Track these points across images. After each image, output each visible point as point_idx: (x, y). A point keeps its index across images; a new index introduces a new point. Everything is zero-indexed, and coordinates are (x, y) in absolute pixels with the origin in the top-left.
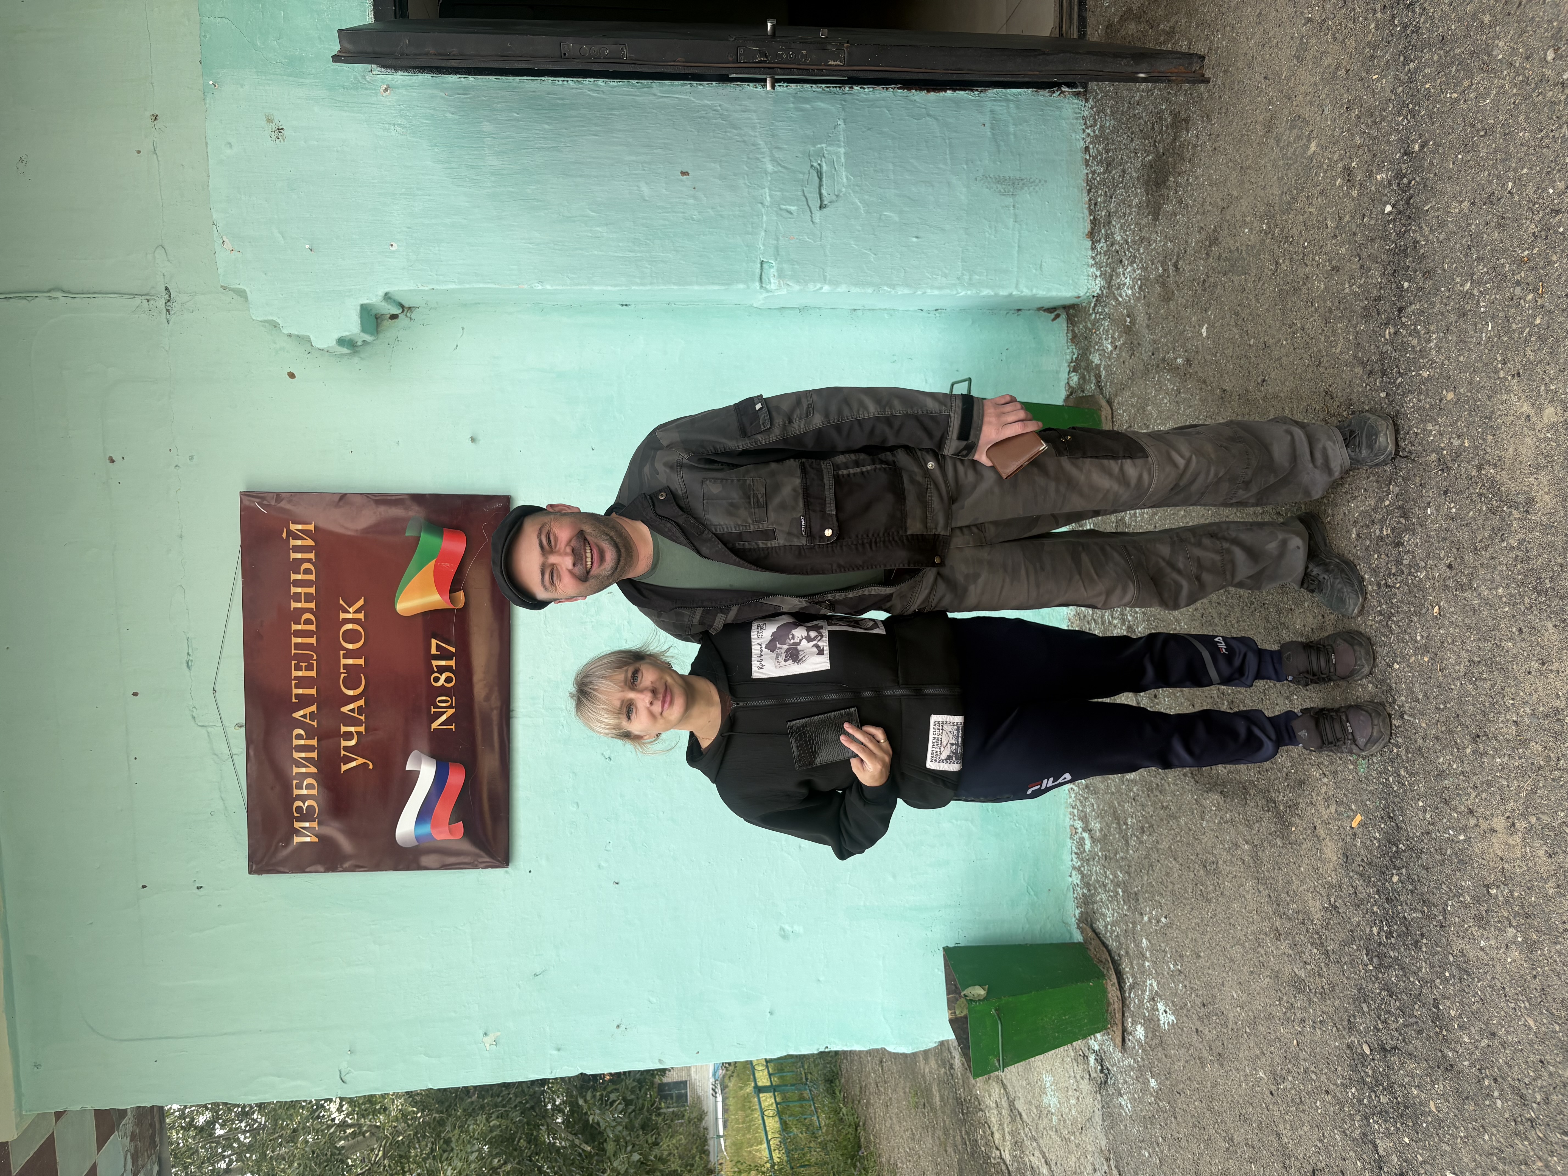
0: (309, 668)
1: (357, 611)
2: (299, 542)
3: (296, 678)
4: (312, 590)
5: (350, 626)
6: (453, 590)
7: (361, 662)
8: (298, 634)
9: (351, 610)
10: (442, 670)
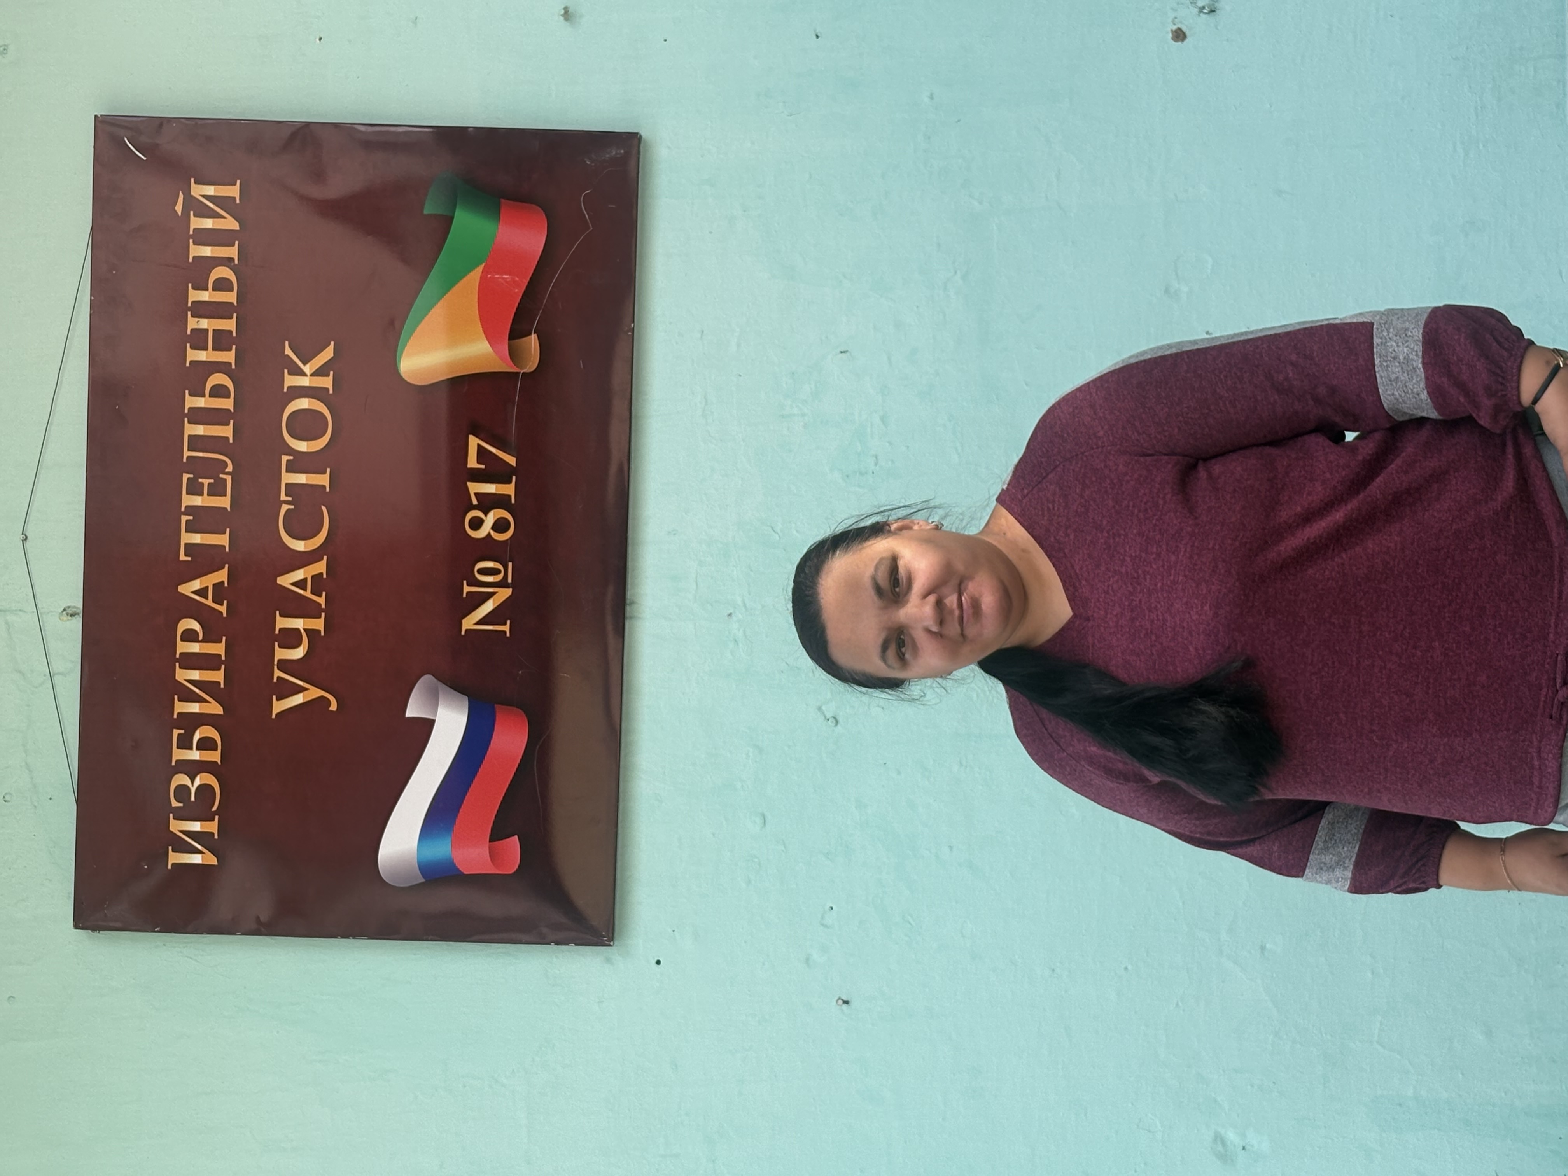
0: (217, 490)
1: (320, 372)
2: (208, 223)
3: (190, 510)
4: (230, 325)
5: (303, 403)
6: (517, 333)
7: (323, 480)
8: (200, 416)
9: (307, 369)
10: (487, 503)
